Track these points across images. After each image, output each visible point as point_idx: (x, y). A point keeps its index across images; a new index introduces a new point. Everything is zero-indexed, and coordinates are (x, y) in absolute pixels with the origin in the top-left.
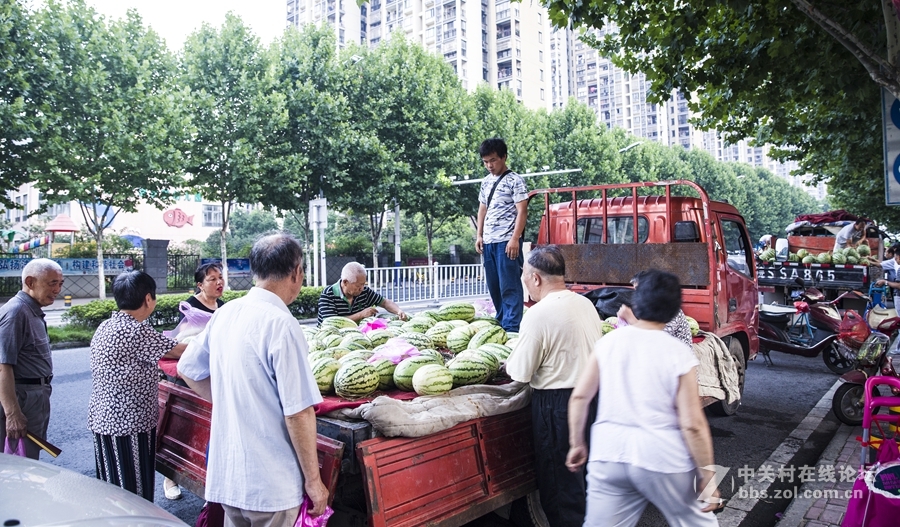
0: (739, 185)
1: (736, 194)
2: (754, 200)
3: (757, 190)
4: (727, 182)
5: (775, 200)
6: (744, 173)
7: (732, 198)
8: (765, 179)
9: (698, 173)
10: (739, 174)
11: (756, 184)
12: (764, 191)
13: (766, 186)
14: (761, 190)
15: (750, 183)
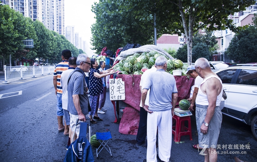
0: (54, 38)
1: (53, 42)
2: (60, 46)
3: (61, 42)
4: (50, 36)
5: (67, 46)
6: (56, 35)
7: (52, 43)
8: (63, 39)
9: (37, 30)
10: (55, 35)
11: (60, 40)
12: (63, 43)
13: (64, 41)
14: (62, 42)
15: (59, 39)
